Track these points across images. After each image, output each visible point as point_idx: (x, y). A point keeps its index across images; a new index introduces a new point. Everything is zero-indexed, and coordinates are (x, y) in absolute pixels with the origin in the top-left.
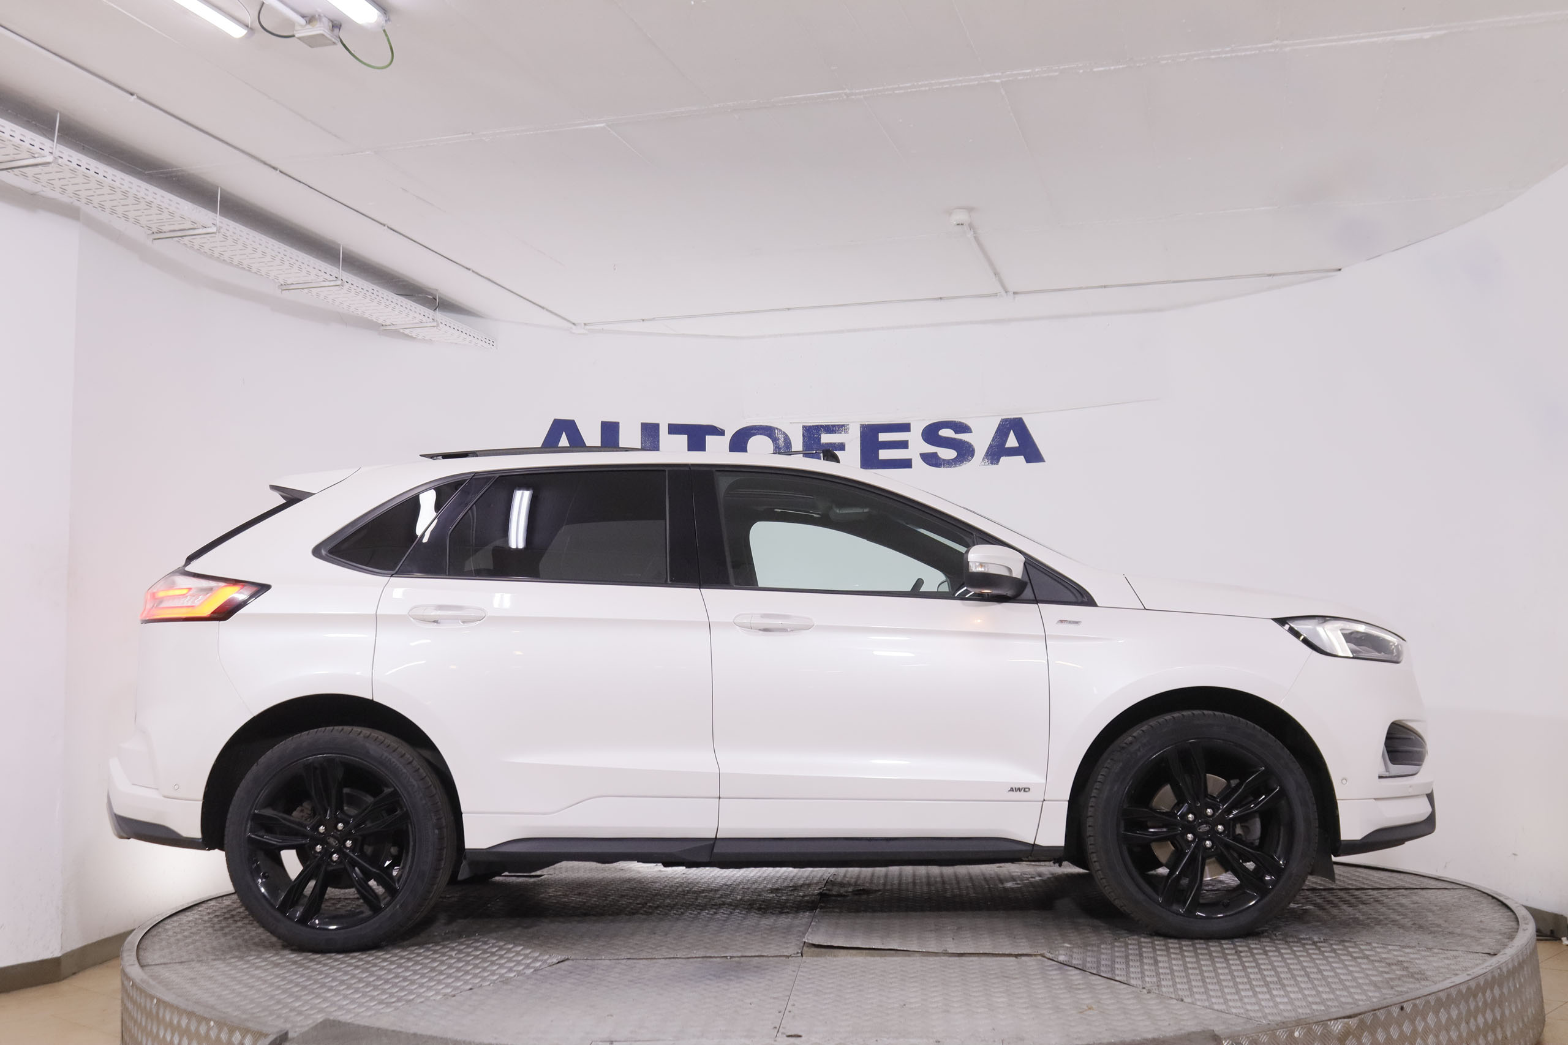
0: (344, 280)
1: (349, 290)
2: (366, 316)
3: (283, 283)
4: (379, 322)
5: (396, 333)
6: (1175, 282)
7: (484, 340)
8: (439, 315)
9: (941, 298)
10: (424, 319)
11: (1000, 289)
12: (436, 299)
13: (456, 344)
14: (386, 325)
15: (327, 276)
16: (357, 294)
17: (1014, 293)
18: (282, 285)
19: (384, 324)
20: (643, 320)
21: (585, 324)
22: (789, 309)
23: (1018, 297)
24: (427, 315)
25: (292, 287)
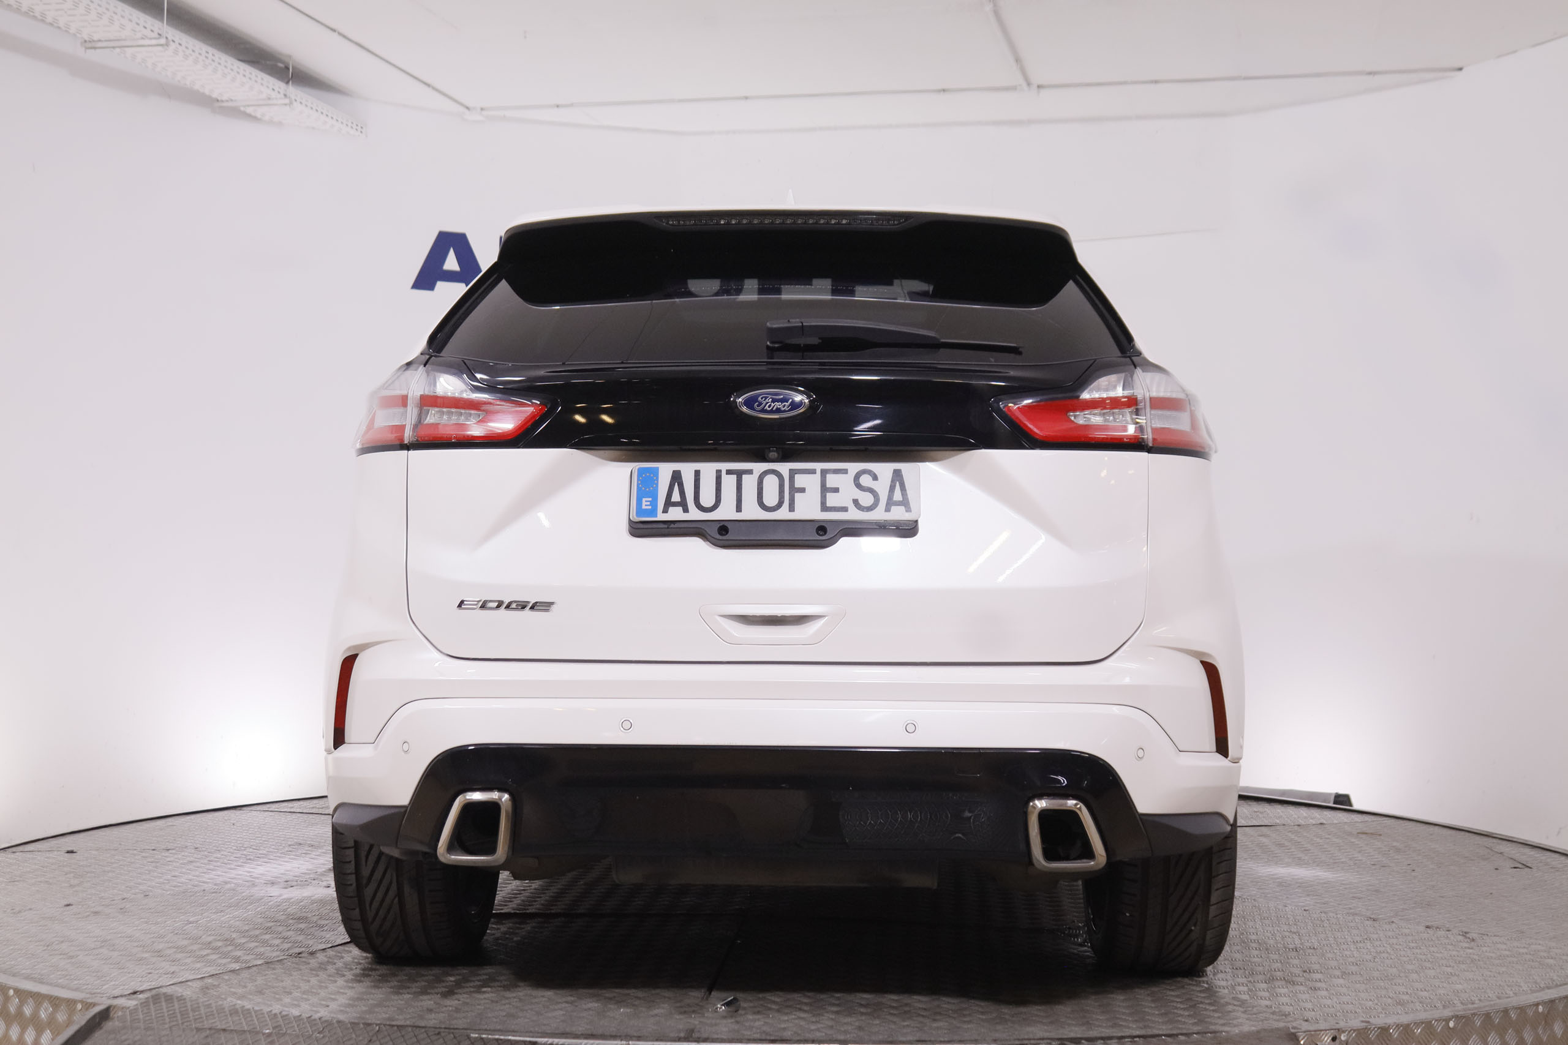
0: (170, 38)
1: (176, 52)
2: (197, 87)
3: (87, 39)
4: (215, 95)
5: (235, 112)
6: (1246, 78)
7: (350, 124)
8: (292, 90)
9: (944, 90)
10: (274, 95)
11: (1021, 81)
12: (288, 69)
13: (313, 128)
14: (222, 101)
15: (147, 32)
16: (186, 57)
17: (1039, 87)
18: (85, 41)
19: (219, 99)
20: (558, 106)
21: (482, 109)
22: (746, 98)
23: (1043, 92)
24: (277, 89)
25: (100, 44)
